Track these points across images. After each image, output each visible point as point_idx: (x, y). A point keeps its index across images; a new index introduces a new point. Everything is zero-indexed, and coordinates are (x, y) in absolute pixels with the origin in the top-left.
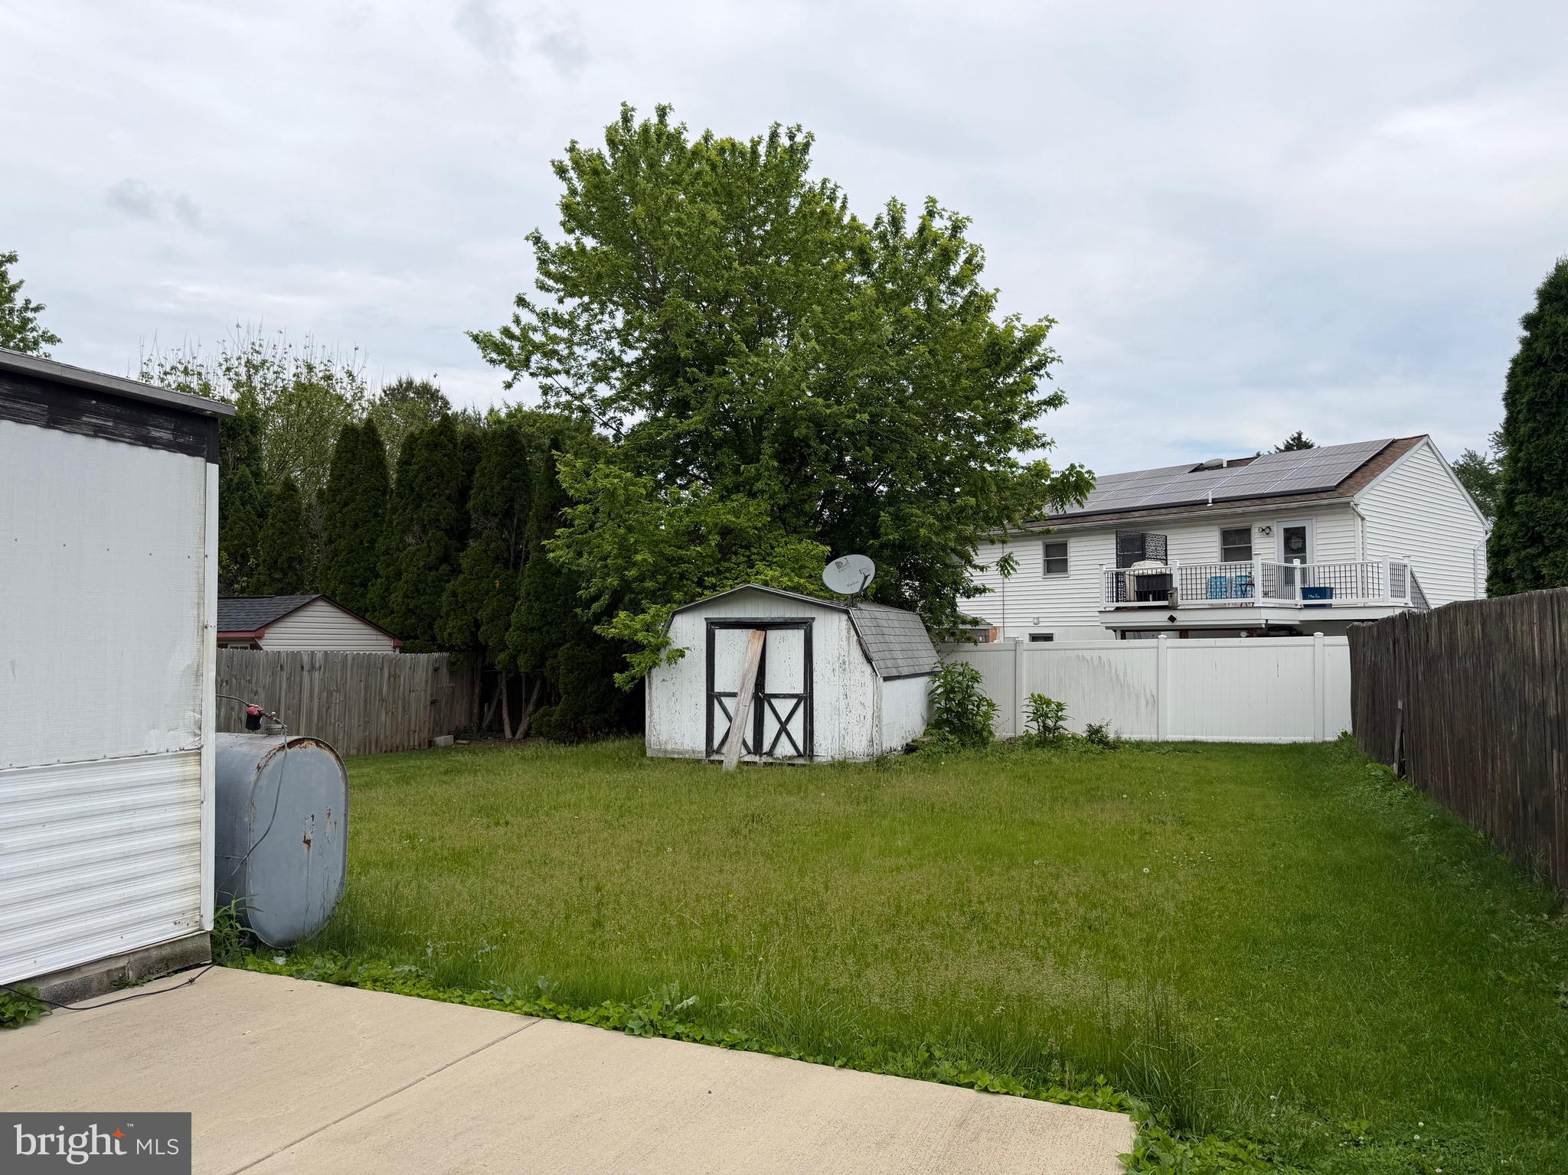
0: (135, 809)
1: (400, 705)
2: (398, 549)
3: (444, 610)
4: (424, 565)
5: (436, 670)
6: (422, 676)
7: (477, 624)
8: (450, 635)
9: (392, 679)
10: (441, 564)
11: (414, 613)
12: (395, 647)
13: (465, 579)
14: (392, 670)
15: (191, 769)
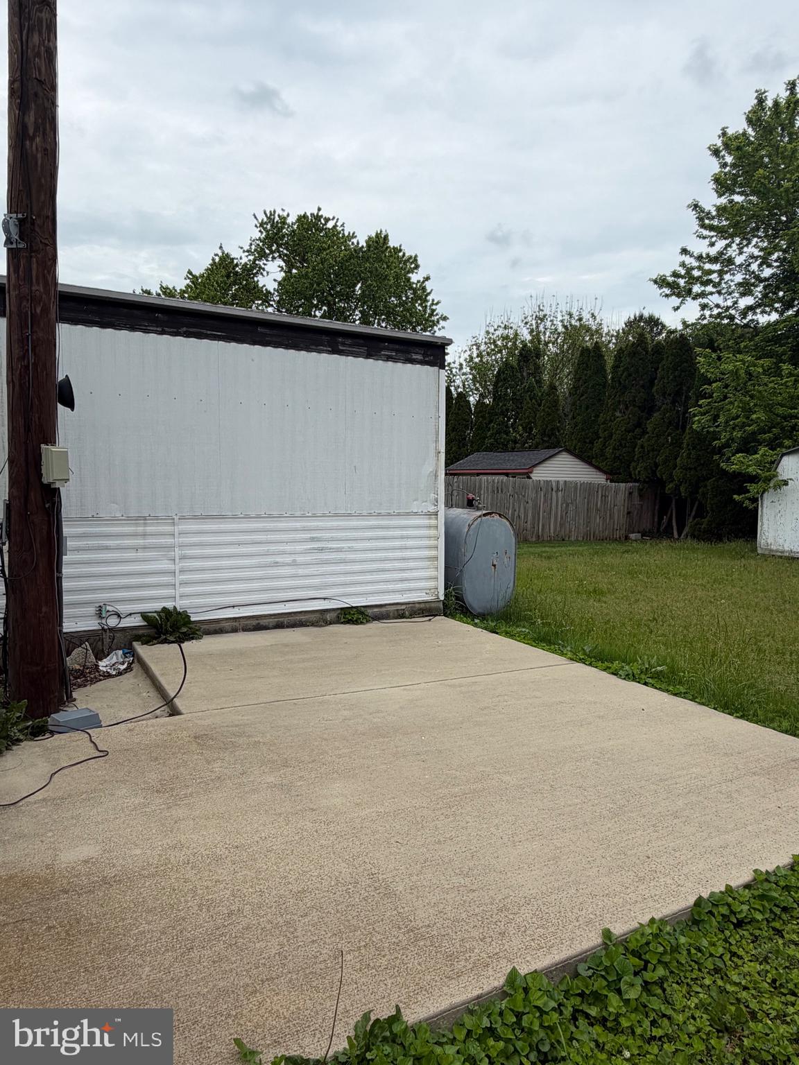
0: (408, 537)
1: (608, 514)
2: (611, 420)
3: (636, 457)
4: (625, 430)
5: (630, 493)
6: (621, 497)
7: (656, 465)
8: (639, 472)
9: (603, 497)
10: (636, 428)
11: (619, 459)
12: (607, 479)
13: (649, 436)
14: (604, 492)
15: (433, 522)
